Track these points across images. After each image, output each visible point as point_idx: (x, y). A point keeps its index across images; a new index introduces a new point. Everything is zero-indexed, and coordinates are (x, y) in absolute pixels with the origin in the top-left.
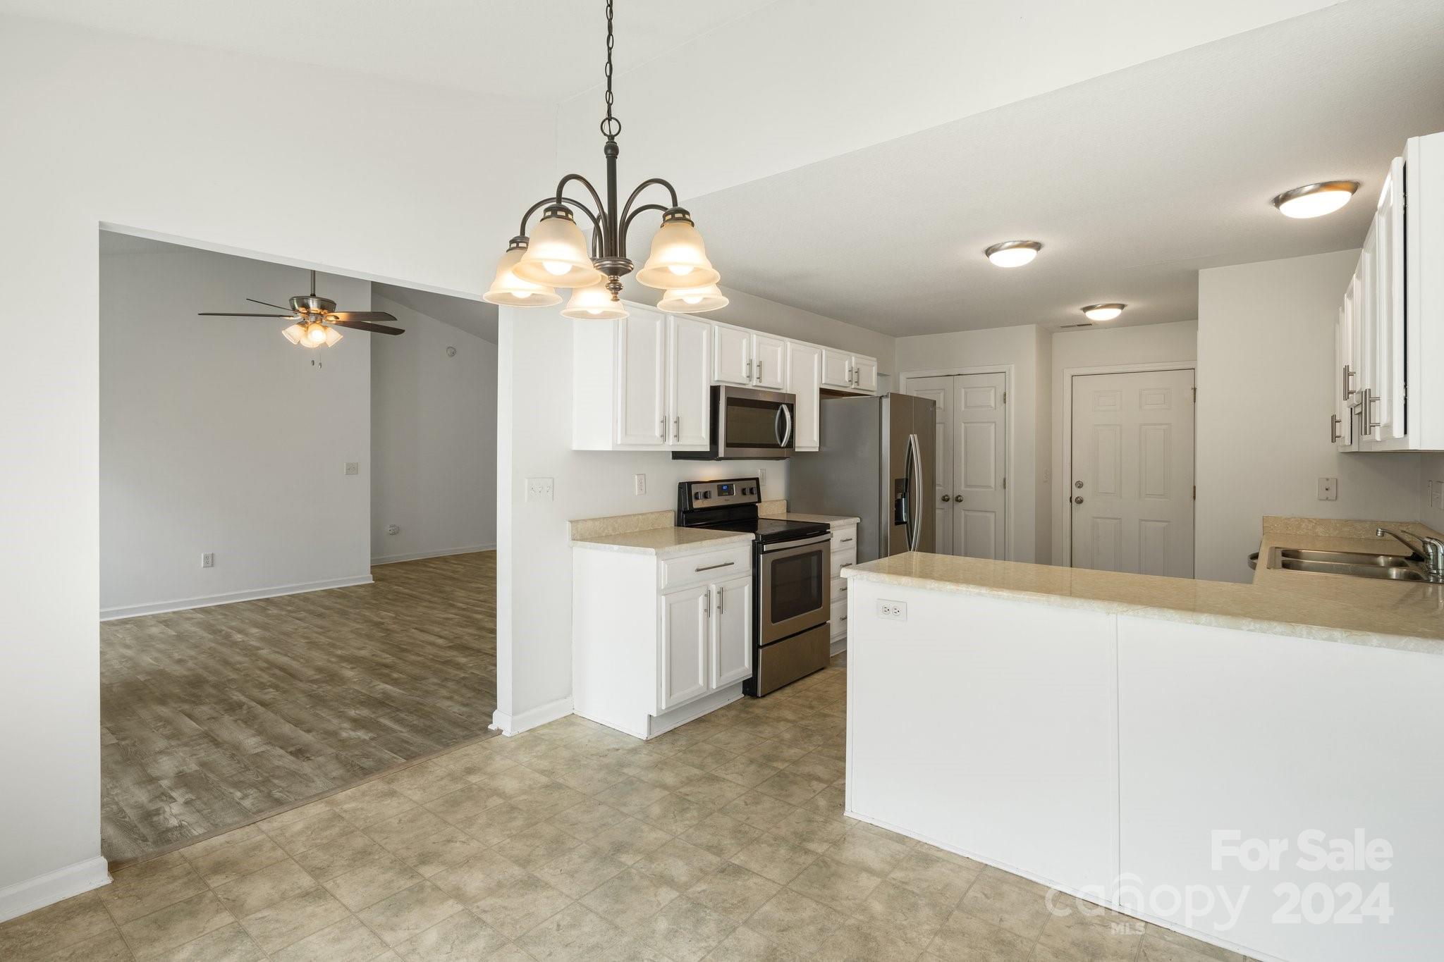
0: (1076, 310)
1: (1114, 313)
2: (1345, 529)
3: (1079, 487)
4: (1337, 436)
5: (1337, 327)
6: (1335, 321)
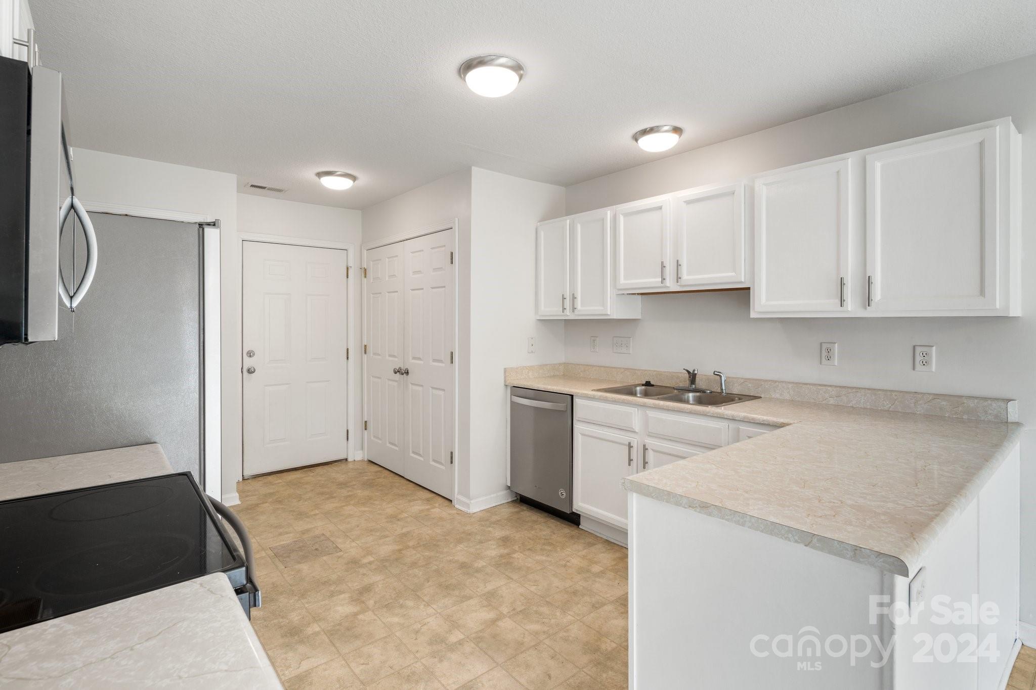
0: (309, 174)
1: (343, 184)
2: (541, 372)
3: (250, 356)
4: (564, 309)
5: (542, 234)
6: (536, 229)
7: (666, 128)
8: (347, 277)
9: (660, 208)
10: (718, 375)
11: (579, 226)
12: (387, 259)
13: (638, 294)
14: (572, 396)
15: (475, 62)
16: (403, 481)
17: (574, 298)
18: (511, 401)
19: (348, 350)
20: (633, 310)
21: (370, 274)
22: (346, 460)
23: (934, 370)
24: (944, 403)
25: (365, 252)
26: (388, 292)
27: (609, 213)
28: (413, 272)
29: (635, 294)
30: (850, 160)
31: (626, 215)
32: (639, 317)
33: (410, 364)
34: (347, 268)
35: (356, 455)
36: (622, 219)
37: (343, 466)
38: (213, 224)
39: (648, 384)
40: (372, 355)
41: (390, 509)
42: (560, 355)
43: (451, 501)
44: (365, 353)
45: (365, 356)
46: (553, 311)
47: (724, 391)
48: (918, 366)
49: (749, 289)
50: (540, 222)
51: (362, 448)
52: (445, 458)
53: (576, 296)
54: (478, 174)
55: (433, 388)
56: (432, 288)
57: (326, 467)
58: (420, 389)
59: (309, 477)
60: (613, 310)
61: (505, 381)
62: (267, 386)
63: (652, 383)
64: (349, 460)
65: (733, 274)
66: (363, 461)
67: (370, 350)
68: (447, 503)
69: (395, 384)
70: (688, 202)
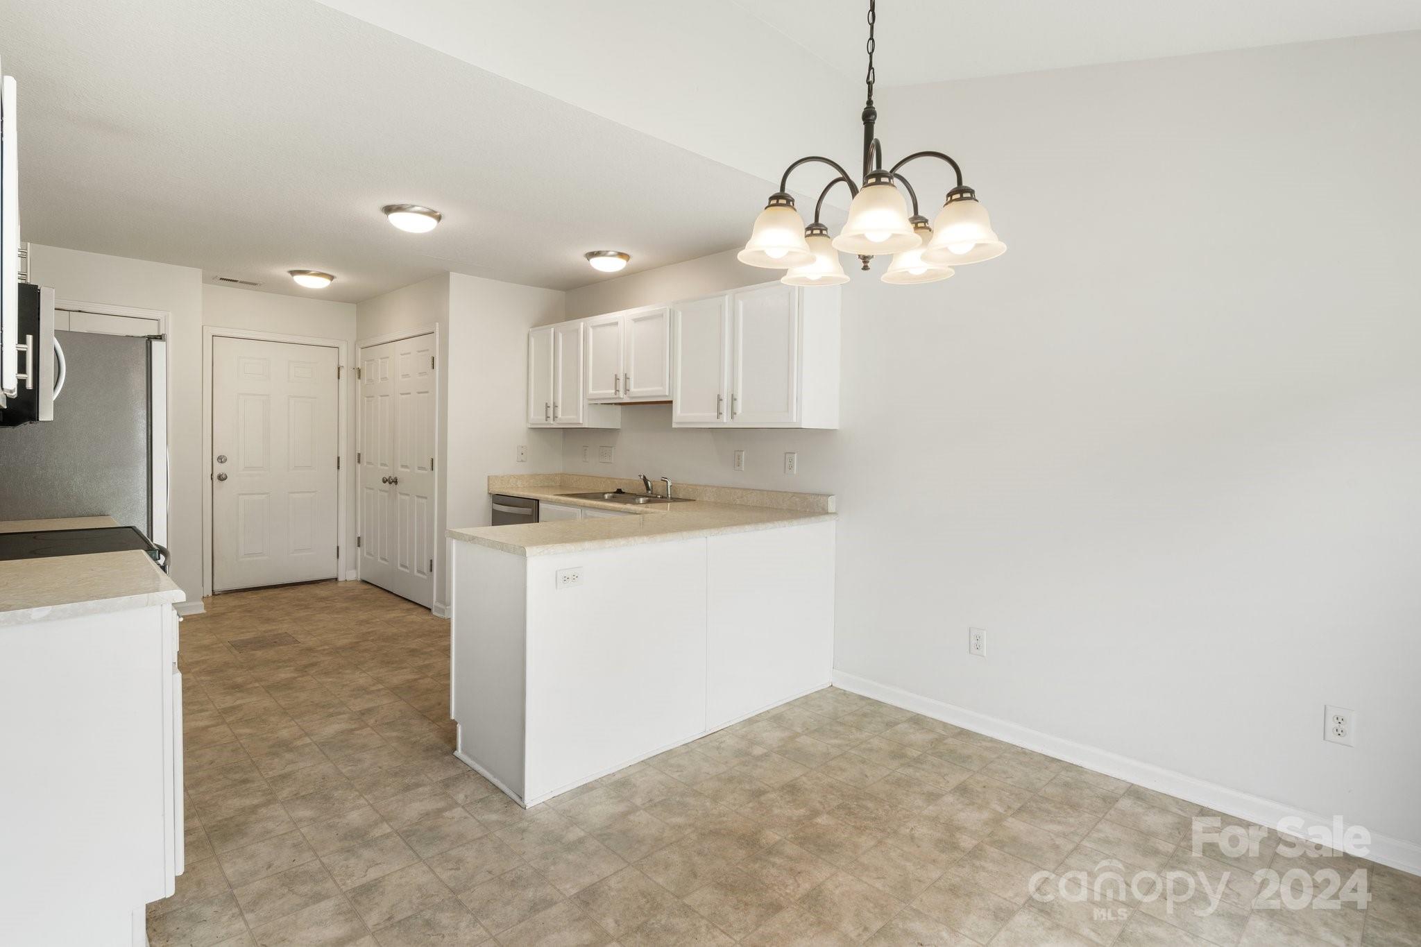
0: (282, 271)
1: (321, 283)
2: (532, 481)
3: (222, 462)
4: (547, 417)
5: (532, 340)
6: (528, 335)
7: (611, 253)
8: (339, 378)
9: (616, 324)
10: (664, 481)
11: (560, 335)
12: (380, 360)
13: (616, 404)
14: (538, 500)
15: (394, 208)
16: (392, 596)
17: (555, 406)
18: (493, 509)
19: (338, 458)
20: (613, 420)
21: (365, 374)
22: (336, 579)
23: (795, 472)
24: (797, 499)
25: (359, 351)
26: (381, 396)
27: (582, 324)
28: (403, 375)
29: (612, 404)
30: (727, 297)
31: (594, 327)
32: (618, 426)
33: (400, 473)
34: (339, 368)
35: (349, 574)
36: (591, 331)
37: (331, 586)
38: (160, 338)
39: (619, 491)
40: (365, 464)
41: (363, 616)
42: (557, 466)
43: (430, 610)
44: (359, 462)
45: (359, 466)
46: (538, 419)
47: (669, 496)
48: (787, 470)
49: (671, 402)
50: (532, 327)
51: (356, 568)
52: (426, 568)
53: (557, 405)
54: (454, 278)
55: (418, 497)
56: (419, 393)
57: (312, 586)
58: (407, 497)
59: (290, 593)
60: (584, 419)
61: (489, 490)
62: (240, 495)
63: (623, 490)
64: (340, 579)
65: (661, 388)
66: (356, 581)
67: (364, 459)
68: (427, 611)
69: (386, 494)
70: (636, 320)
